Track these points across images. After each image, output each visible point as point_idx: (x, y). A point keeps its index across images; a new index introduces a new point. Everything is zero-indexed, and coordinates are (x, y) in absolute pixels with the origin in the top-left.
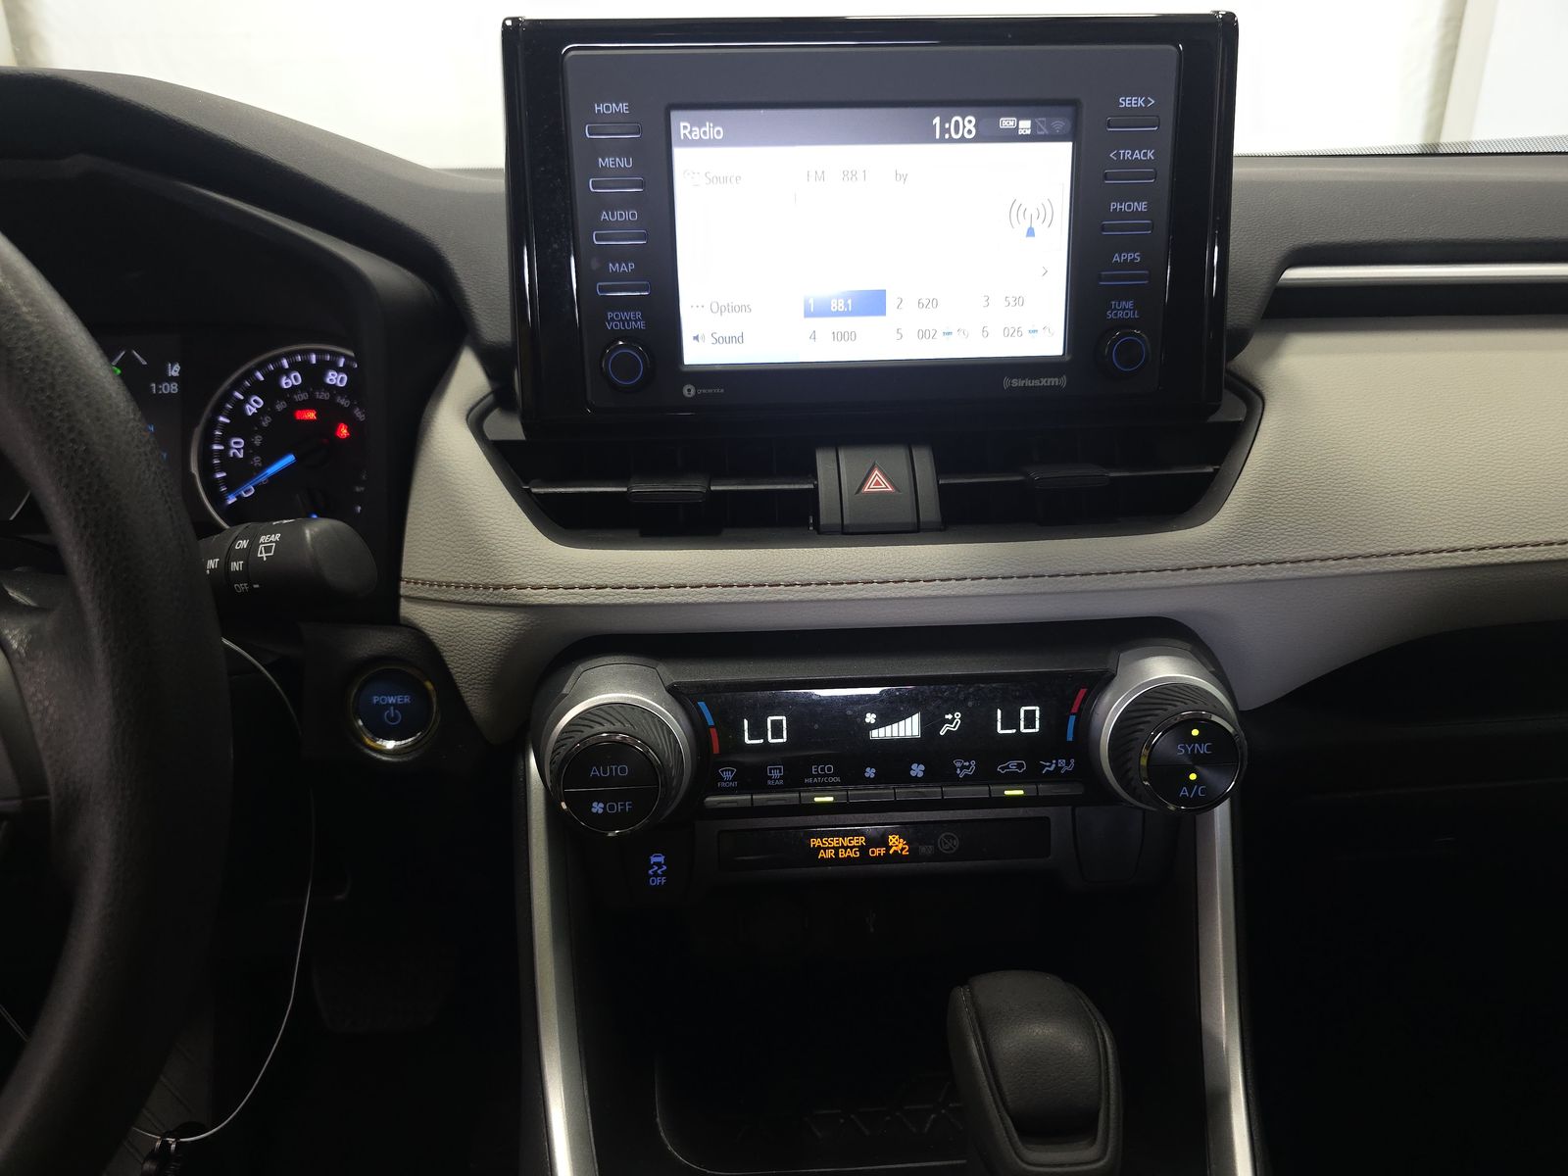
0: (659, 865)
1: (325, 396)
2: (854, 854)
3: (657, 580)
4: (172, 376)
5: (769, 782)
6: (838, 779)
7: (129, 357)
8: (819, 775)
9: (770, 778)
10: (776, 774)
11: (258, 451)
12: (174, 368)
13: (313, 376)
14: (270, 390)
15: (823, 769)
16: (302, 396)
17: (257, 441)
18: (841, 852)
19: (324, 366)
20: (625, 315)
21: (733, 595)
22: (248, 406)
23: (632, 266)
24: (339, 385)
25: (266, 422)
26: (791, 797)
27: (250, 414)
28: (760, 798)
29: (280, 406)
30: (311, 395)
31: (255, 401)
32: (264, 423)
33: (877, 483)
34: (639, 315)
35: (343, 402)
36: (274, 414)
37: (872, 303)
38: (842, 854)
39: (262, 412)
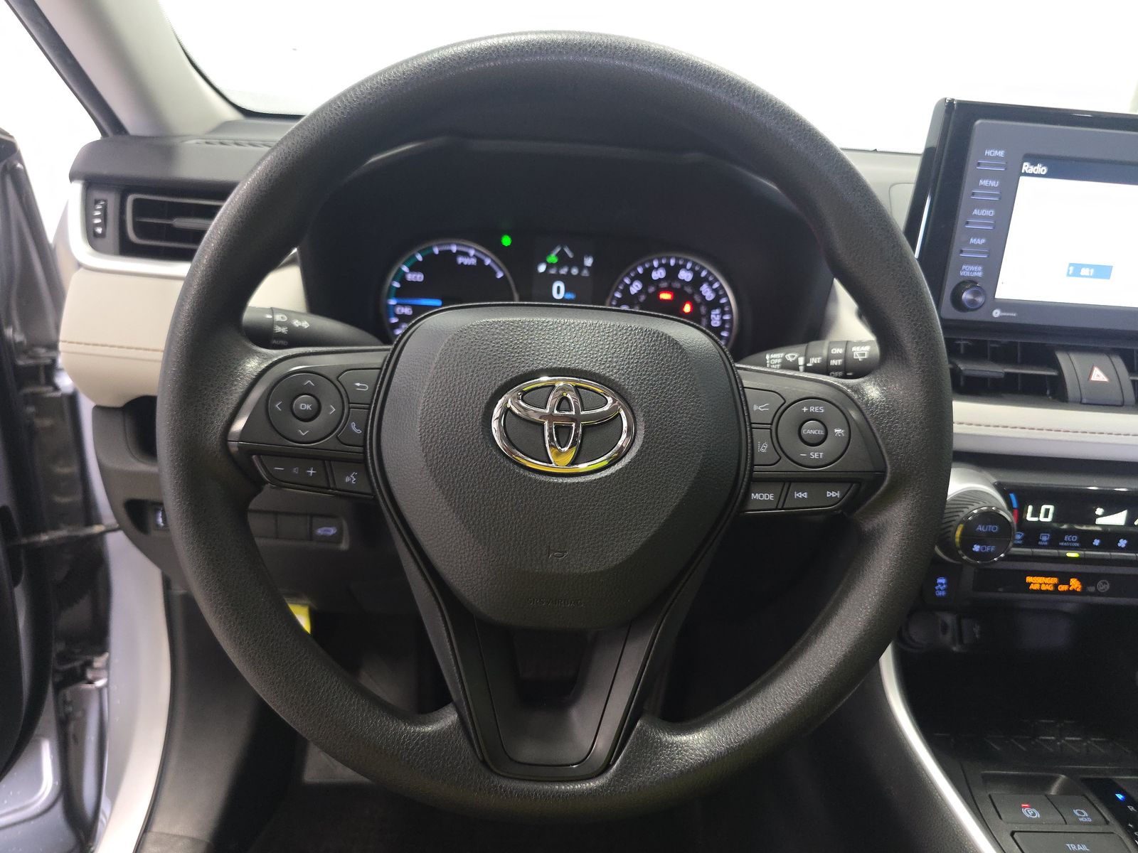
0: (942, 584)
1: (677, 285)
2: (1051, 588)
3: (993, 422)
4: (587, 266)
5: (1039, 543)
6: (1078, 545)
7: (562, 250)
8: (1068, 541)
9: (1041, 540)
10: (1045, 538)
13: (672, 272)
14: (646, 278)
15: (1071, 538)
16: (664, 285)
18: (1043, 586)
19: (678, 268)
20: (972, 268)
21: (1036, 434)
22: (632, 288)
23: (983, 241)
24: (686, 279)
25: (642, 298)
26: (1054, 552)
27: (633, 293)
28: (1036, 551)
30: (670, 284)
31: (636, 285)
32: (641, 300)
33: (1098, 375)
34: (980, 268)
35: (688, 290)
36: (647, 293)
37: (1103, 272)
38: (1044, 588)
39: (640, 292)
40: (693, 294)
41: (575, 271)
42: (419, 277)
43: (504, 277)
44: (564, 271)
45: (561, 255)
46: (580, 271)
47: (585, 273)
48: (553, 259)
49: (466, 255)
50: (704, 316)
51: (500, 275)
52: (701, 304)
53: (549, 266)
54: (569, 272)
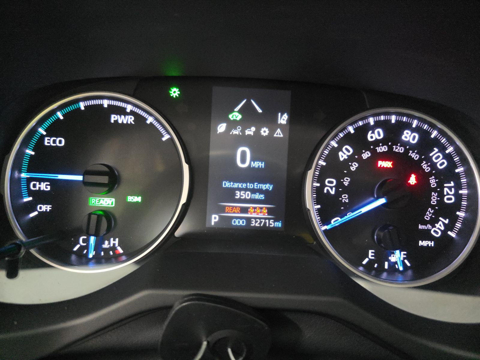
1: (401, 150)
4: (281, 124)
7: (248, 104)
11: (346, 190)
12: (283, 117)
13: (393, 133)
16: (381, 149)
17: (346, 182)
19: (401, 127)
22: (340, 153)
24: (411, 141)
25: (354, 167)
27: (341, 159)
29: (366, 155)
30: (390, 148)
31: (347, 149)
32: (351, 168)
35: (415, 156)
36: (360, 160)
39: (351, 159)
40: (420, 161)
41: (265, 132)
42: (60, 142)
43: (171, 139)
44: (251, 131)
45: (247, 111)
46: (272, 131)
47: (279, 133)
48: (236, 116)
49: (122, 111)
50: (435, 190)
51: (166, 137)
52: (430, 174)
53: (232, 124)
54: (257, 132)
